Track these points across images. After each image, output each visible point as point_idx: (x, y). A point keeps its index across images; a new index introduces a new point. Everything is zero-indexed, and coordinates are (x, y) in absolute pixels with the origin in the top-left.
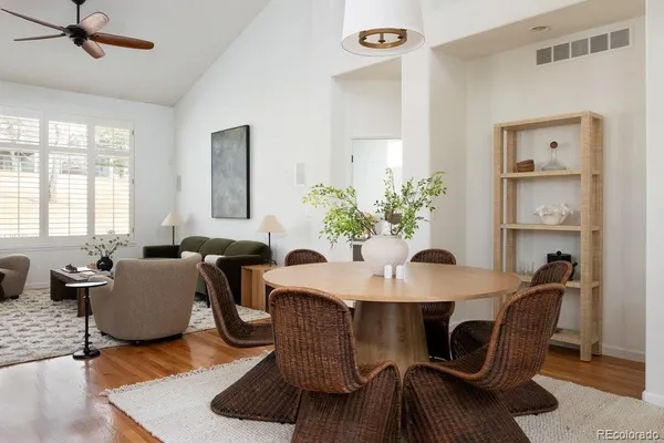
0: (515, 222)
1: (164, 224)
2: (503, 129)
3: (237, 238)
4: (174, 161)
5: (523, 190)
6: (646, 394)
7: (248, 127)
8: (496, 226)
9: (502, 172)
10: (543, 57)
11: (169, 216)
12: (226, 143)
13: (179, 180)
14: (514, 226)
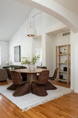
0: (60, 62)
1: (7, 63)
2: (57, 47)
3: (18, 65)
4: (8, 51)
5: (61, 57)
6: (70, 88)
7: (20, 46)
8: (56, 63)
9: (57, 54)
10: (64, 35)
11: (7, 61)
12: (16, 48)
13: (9, 55)
14: (59, 63)
